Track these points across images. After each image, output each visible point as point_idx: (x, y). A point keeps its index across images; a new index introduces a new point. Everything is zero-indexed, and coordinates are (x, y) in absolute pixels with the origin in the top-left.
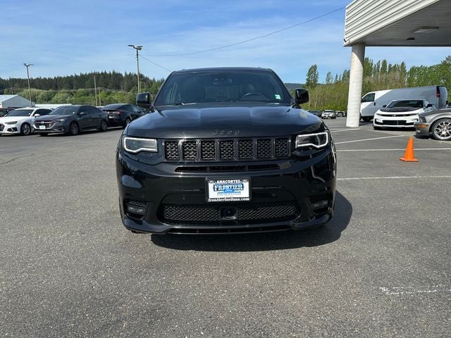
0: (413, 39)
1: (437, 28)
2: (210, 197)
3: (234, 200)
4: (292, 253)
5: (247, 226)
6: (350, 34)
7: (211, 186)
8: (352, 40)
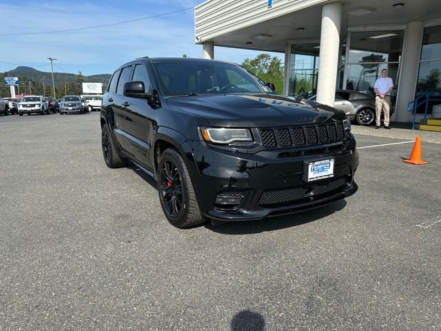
0: (251, 43)
1: (270, 36)
2: (309, 177)
3: (323, 178)
4: (320, 221)
5: (320, 201)
6: (201, 33)
7: (310, 167)
8: (204, 39)
